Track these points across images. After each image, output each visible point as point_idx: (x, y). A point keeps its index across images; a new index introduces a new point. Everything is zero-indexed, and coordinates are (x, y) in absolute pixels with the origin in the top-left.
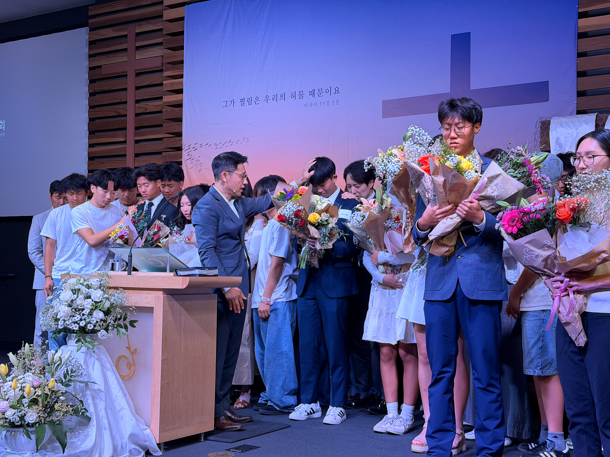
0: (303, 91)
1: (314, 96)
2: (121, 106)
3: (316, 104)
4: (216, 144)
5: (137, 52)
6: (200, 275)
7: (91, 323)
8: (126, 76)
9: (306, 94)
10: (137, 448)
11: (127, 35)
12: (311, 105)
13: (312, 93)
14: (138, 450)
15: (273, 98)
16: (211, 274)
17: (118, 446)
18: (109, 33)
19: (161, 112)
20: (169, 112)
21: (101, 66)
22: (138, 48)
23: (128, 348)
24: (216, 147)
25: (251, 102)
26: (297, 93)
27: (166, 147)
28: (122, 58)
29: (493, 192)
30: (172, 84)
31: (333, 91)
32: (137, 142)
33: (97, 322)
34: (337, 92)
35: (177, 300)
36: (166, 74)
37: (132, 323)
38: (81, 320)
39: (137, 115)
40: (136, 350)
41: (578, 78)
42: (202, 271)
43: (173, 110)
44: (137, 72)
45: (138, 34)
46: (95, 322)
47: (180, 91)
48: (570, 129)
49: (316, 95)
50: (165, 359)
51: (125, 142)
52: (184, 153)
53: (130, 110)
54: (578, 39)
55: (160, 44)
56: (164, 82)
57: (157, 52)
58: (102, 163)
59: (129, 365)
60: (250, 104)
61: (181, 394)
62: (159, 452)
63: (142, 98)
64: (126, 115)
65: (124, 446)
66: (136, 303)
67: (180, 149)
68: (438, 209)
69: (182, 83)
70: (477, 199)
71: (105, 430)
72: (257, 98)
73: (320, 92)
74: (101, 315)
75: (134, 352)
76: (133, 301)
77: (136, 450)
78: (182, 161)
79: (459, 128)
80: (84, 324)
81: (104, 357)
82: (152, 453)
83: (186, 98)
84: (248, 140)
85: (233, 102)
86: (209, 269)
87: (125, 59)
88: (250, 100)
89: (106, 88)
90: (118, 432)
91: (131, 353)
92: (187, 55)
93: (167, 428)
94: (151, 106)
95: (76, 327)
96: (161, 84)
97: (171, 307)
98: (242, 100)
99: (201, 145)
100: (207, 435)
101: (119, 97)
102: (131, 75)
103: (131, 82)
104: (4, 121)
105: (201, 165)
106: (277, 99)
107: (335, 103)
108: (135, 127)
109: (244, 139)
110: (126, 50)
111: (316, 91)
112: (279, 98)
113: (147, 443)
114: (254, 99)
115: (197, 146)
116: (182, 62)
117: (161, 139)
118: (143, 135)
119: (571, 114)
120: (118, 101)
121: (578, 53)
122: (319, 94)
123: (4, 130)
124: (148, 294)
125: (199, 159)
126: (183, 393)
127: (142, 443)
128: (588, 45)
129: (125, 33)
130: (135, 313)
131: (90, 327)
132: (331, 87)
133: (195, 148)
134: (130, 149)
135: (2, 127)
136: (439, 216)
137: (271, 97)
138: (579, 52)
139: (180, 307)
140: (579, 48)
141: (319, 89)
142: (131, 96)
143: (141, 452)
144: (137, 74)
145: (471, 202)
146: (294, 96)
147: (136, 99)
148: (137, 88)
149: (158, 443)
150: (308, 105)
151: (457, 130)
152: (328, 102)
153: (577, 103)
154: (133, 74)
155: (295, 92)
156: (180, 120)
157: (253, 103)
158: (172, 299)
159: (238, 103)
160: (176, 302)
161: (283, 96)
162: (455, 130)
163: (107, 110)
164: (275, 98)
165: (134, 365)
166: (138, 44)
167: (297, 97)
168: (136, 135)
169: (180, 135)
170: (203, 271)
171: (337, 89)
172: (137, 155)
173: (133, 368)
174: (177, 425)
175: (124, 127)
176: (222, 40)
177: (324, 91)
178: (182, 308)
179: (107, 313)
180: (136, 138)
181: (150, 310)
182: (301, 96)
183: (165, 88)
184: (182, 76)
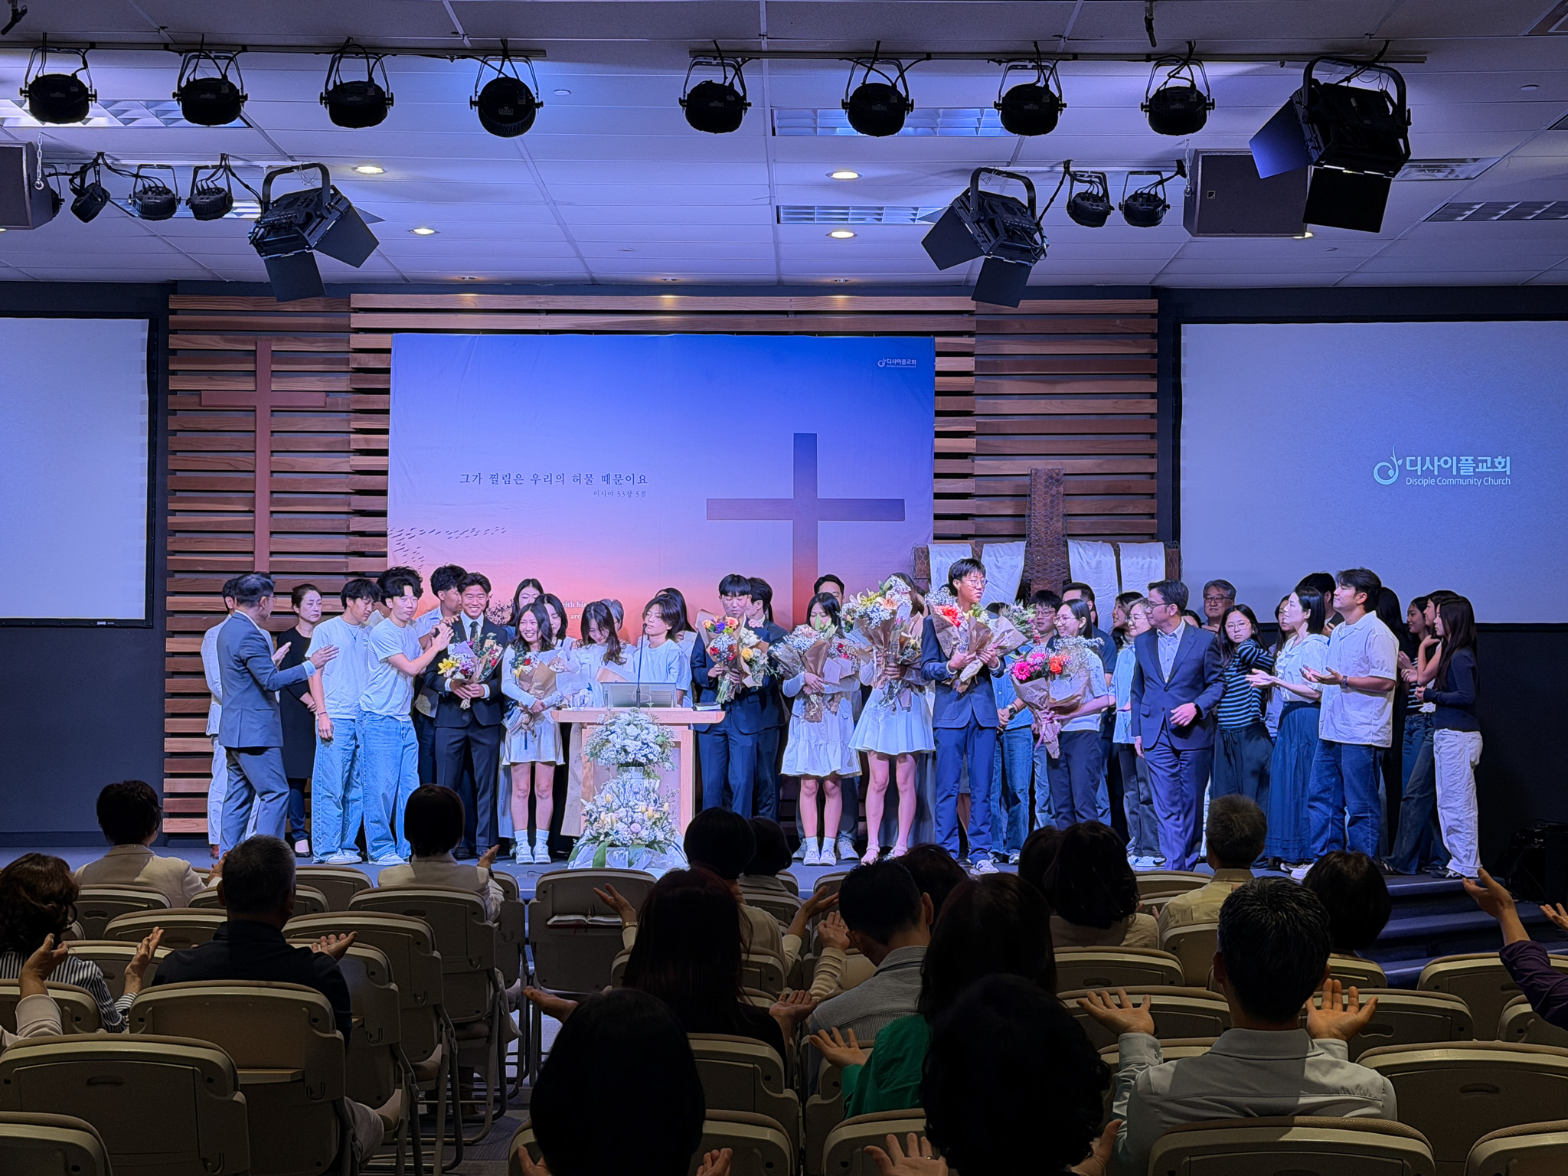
0: (591, 475)
1: (608, 483)
2: (244, 456)
3: (612, 493)
4: (449, 532)
5: (273, 379)
8: (255, 411)
9: (597, 478)
11: (255, 350)
12: (604, 493)
13: (607, 478)
15: (545, 479)
21: (199, 391)
22: (275, 374)
24: (449, 536)
25: (508, 480)
26: (583, 476)
28: (246, 384)
30: (365, 440)
31: (637, 480)
32: (274, 513)
34: (643, 481)
36: (354, 424)
39: (272, 473)
41: (934, 501)
43: (365, 478)
44: (273, 408)
45: (275, 353)
47: (382, 453)
49: (612, 481)
51: (252, 512)
52: (391, 541)
53: (262, 463)
54: (934, 459)
63: (282, 448)
64: (253, 471)
67: (383, 535)
69: (385, 442)
72: (519, 476)
73: (617, 479)
78: (386, 552)
83: (395, 463)
84: (503, 530)
85: (478, 477)
87: (253, 386)
88: (508, 477)
89: (206, 426)
92: (399, 403)
98: (494, 477)
99: (422, 532)
102: (263, 412)
103: (263, 422)
105: (422, 560)
106: (551, 480)
107: (641, 495)
108: (271, 491)
109: (497, 529)
110: (253, 372)
111: (612, 477)
112: (554, 479)
114: (513, 477)
115: (415, 532)
116: (386, 412)
118: (284, 504)
120: (238, 447)
121: (934, 474)
125: (418, 551)
128: (943, 466)
129: (252, 347)
132: (633, 474)
133: (411, 536)
134: (261, 522)
137: (541, 478)
141: (616, 475)
142: (262, 443)
144: (275, 412)
146: (577, 479)
147: (271, 448)
148: (273, 433)
150: (600, 493)
152: (630, 493)
154: (268, 411)
155: (580, 474)
156: (383, 494)
157: (512, 482)
159: (486, 479)
161: (561, 478)
163: (209, 459)
164: (548, 479)
166: (274, 367)
167: (583, 481)
169: (383, 514)
171: (643, 478)
172: (273, 534)
175: (250, 488)
177: (623, 477)
182: (589, 479)
184: (385, 432)
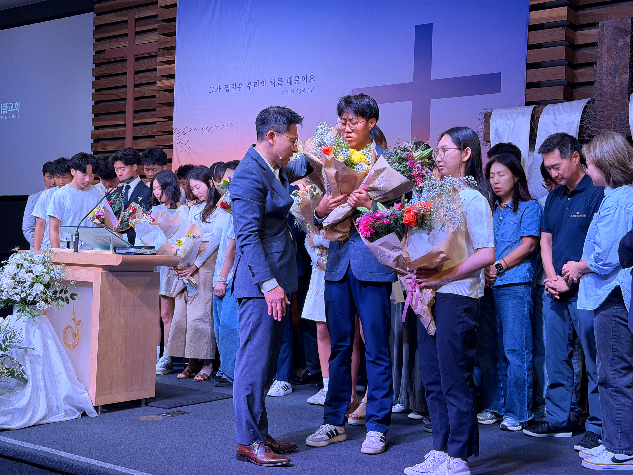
0: (281, 78)
1: (291, 84)
2: (122, 90)
3: (293, 91)
4: (203, 129)
5: (137, 37)
6: (136, 254)
7: (31, 295)
8: (126, 60)
9: (285, 81)
10: (72, 408)
11: (127, 20)
12: (288, 92)
13: (290, 80)
14: (73, 411)
15: (255, 85)
16: (148, 253)
17: (53, 406)
18: (112, 18)
19: (155, 96)
20: (162, 97)
21: (104, 50)
22: (138, 33)
23: (74, 319)
24: (204, 131)
25: (234, 88)
26: (277, 80)
27: (159, 130)
28: (122, 43)
29: (379, 184)
30: (165, 69)
31: (309, 79)
32: (135, 125)
33: (37, 294)
34: (312, 80)
35: (115, 276)
36: (160, 59)
37: (73, 296)
38: (22, 292)
39: (136, 99)
40: (80, 321)
41: (528, 70)
42: (137, 249)
43: (166, 95)
44: (136, 57)
45: (138, 20)
46: (35, 294)
47: (172, 77)
48: (508, 120)
49: (293, 82)
50: (102, 330)
51: (124, 125)
52: (175, 137)
53: (130, 93)
54: (529, 31)
55: (155, 30)
56: (158, 67)
57: (154, 37)
58: (104, 145)
59: (74, 335)
60: (234, 90)
61: (120, 363)
62: (94, 414)
63: (141, 83)
64: (125, 99)
65: (60, 407)
66: (79, 278)
67: (171, 133)
68: (331, 198)
69: (173, 69)
70: (366, 190)
71: (41, 391)
72: (240, 85)
73: (297, 80)
74: (42, 288)
75: (78, 323)
76: (76, 277)
77: (71, 411)
78: (172, 145)
79: (353, 124)
80: (25, 295)
81: (46, 326)
82: (88, 414)
83: (177, 83)
84: (231, 125)
85: (219, 87)
86: (145, 248)
87: (126, 44)
88: (235, 86)
89: (108, 72)
90: (54, 393)
91: (76, 324)
92: (179, 41)
93: (104, 393)
94: (148, 90)
95: (18, 298)
96: (155, 70)
97: (110, 282)
98: (227, 86)
99: (190, 130)
100: (147, 402)
101: (120, 81)
102: (131, 59)
103: (130, 67)
104: (19, 102)
105: (189, 149)
106: (258, 86)
107: (310, 91)
108: (134, 111)
109: (228, 124)
110: (126, 35)
111: (294, 79)
112: (260, 84)
113: (82, 405)
114: (237, 86)
115: (187, 130)
116: (174, 48)
117: (154, 123)
118: (141, 119)
119: (520, 106)
120: (119, 85)
121: (528, 45)
122: (296, 81)
123: (19, 111)
124: (90, 270)
125: (188, 143)
126: (121, 362)
127: (78, 405)
128: (538, 37)
129: (126, 18)
130: (76, 287)
131: (30, 298)
132: (306, 75)
133: (185, 133)
134: (129, 131)
135: (18, 108)
136: (332, 205)
137: (253, 84)
138: (530, 44)
139: (119, 282)
140: (530, 41)
141: (296, 77)
142: (130, 80)
143: (76, 413)
144: (137, 59)
145: (360, 193)
146: (273, 83)
147: (135, 83)
148: (137, 73)
149: (94, 405)
150: (286, 92)
151: (351, 125)
152: (304, 90)
153: (526, 94)
154: (133, 59)
155: (275, 79)
156: (171, 104)
157: (237, 89)
158: (111, 274)
159: (223, 89)
160: (114, 278)
161: (264, 83)
162: (349, 125)
163: (109, 93)
164: (257, 85)
165: (78, 335)
166: (138, 29)
167: (277, 84)
168: (134, 118)
169: (171, 119)
170: (140, 249)
171: (312, 77)
172: (135, 138)
173: (77, 337)
174: (115, 390)
175: (123, 110)
176: (211, 26)
177: (300, 78)
178: (121, 284)
179: (47, 286)
180: (135, 122)
181: (90, 285)
182: (280, 83)
183: (158, 74)
184: (173, 62)
